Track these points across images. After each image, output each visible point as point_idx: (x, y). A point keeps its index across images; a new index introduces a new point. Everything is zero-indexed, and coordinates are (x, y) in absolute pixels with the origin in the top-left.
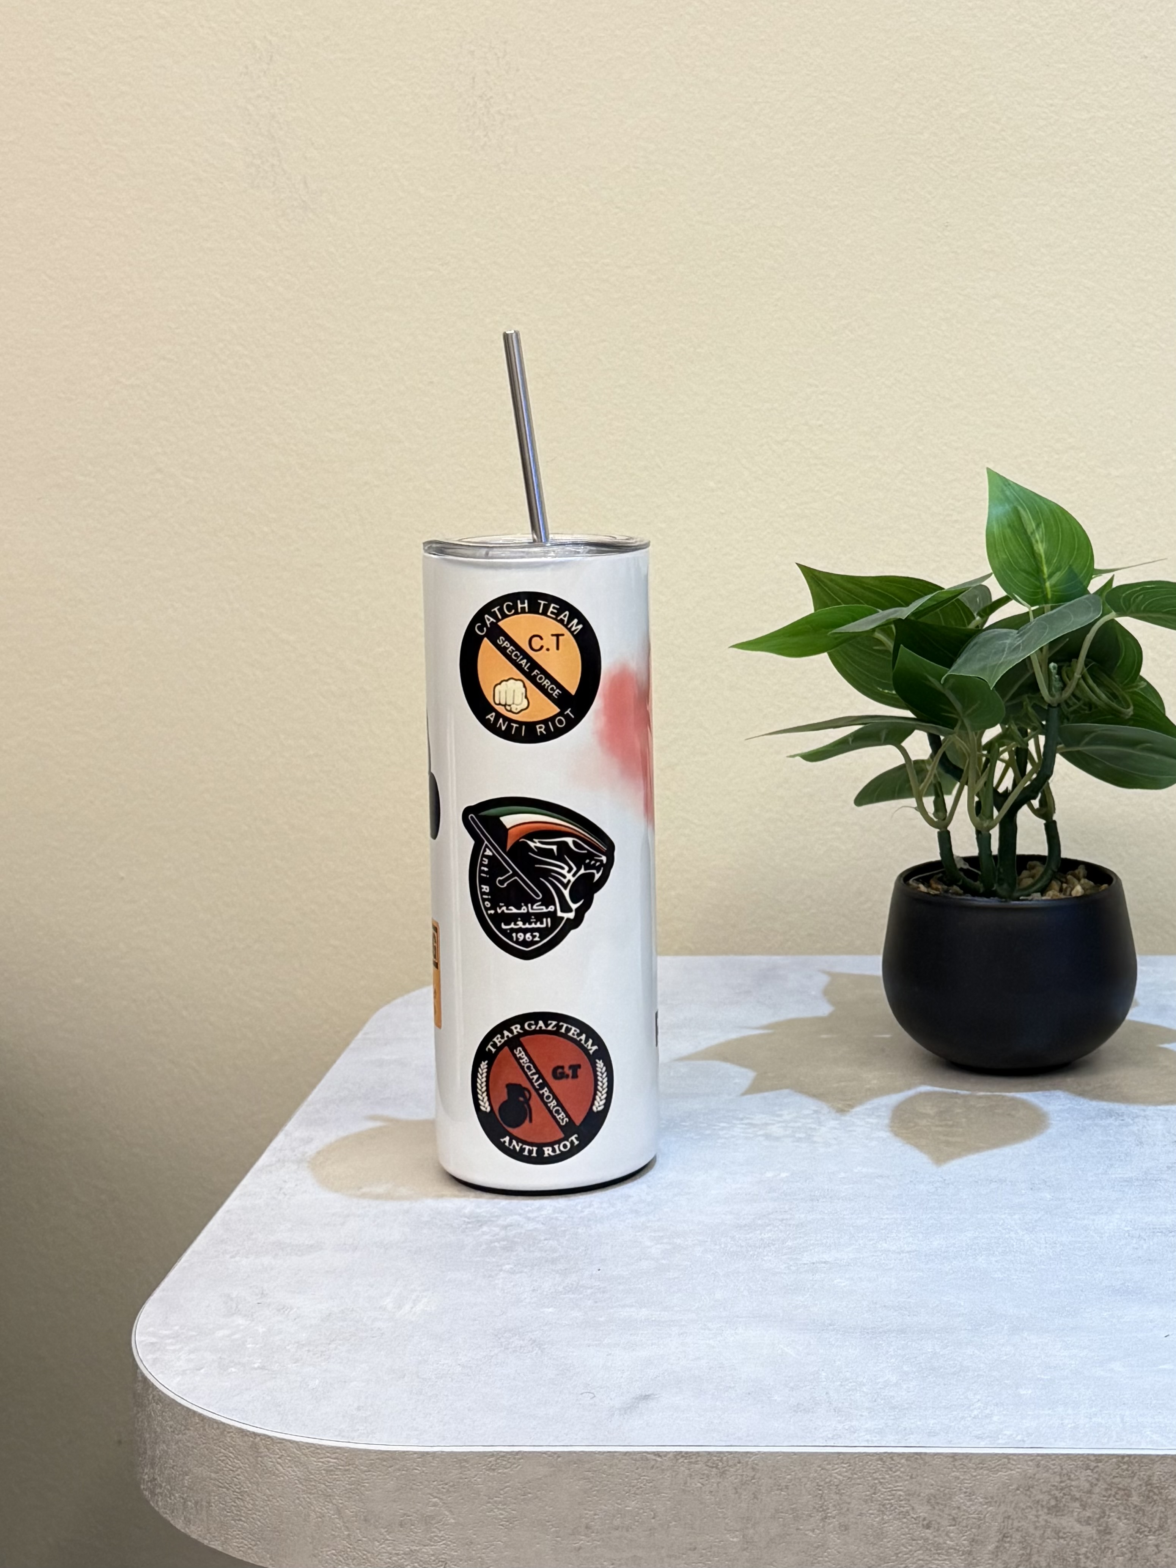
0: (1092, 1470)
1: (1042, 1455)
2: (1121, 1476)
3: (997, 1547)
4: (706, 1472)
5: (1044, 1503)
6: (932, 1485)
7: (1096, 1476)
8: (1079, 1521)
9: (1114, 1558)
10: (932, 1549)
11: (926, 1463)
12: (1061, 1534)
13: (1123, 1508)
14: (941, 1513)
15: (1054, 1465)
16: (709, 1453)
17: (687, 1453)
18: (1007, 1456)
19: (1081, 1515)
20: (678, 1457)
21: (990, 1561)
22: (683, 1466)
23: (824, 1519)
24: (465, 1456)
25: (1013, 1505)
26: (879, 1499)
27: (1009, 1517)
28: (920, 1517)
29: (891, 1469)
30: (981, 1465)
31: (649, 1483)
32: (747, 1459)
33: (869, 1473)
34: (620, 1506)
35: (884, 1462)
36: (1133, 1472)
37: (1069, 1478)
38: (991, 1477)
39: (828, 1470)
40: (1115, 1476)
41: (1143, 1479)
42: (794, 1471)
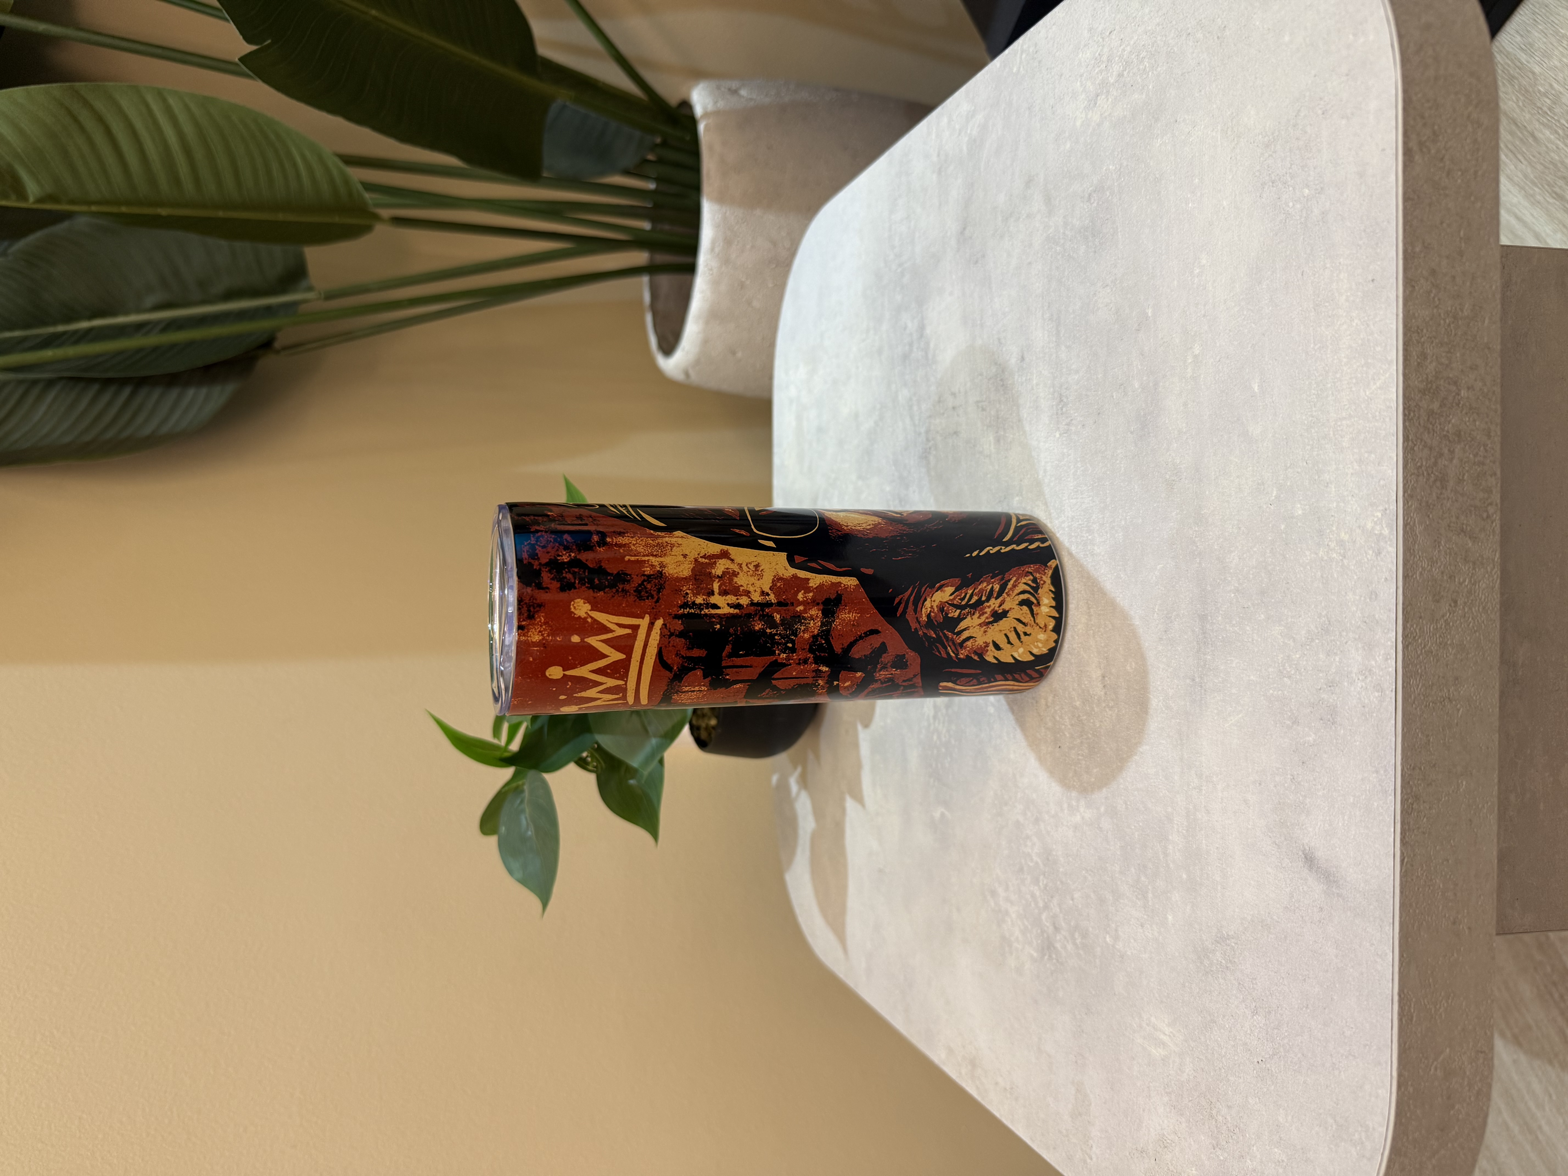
0: (1415, 445)
1: (1405, 492)
2: (1419, 418)
3: (1470, 538)
4: (1415, 814)
5: (1439, 492)
6: (1426, 598)
7: (1419, 441)
8: (1451, 460)
10: (1471, 598)
11: (1410, 603)
12: (1461, 478)
13: (1441, 418)
14: (1446, 590)
15: (1411, 481)
16: (1402, 812)
17: (1401, 833)
18: (1405, 525)
19: (1447, 458)
20: (1405, 841)
21: (1480, 544)
22: (1411, 837)
23: (1450, 701)
24: (1401, 1046)
25: (1440, 521)
26: (1436, 648)
27: (1449, 526)
28: (1449, 609)
29: (1414, 637)
30: (1412, 551)
31: (1423, 867)
32: (1407, 775)
33: (1418, 658)
34: (1440, 893)
35: (1410, 643)
36: (1416, 406)
37: (1421, 467)
38: (1421, 542)
39: (1415, 698)
40: (1419, 424)
41: (1421, 397)
42: (1416, 729)
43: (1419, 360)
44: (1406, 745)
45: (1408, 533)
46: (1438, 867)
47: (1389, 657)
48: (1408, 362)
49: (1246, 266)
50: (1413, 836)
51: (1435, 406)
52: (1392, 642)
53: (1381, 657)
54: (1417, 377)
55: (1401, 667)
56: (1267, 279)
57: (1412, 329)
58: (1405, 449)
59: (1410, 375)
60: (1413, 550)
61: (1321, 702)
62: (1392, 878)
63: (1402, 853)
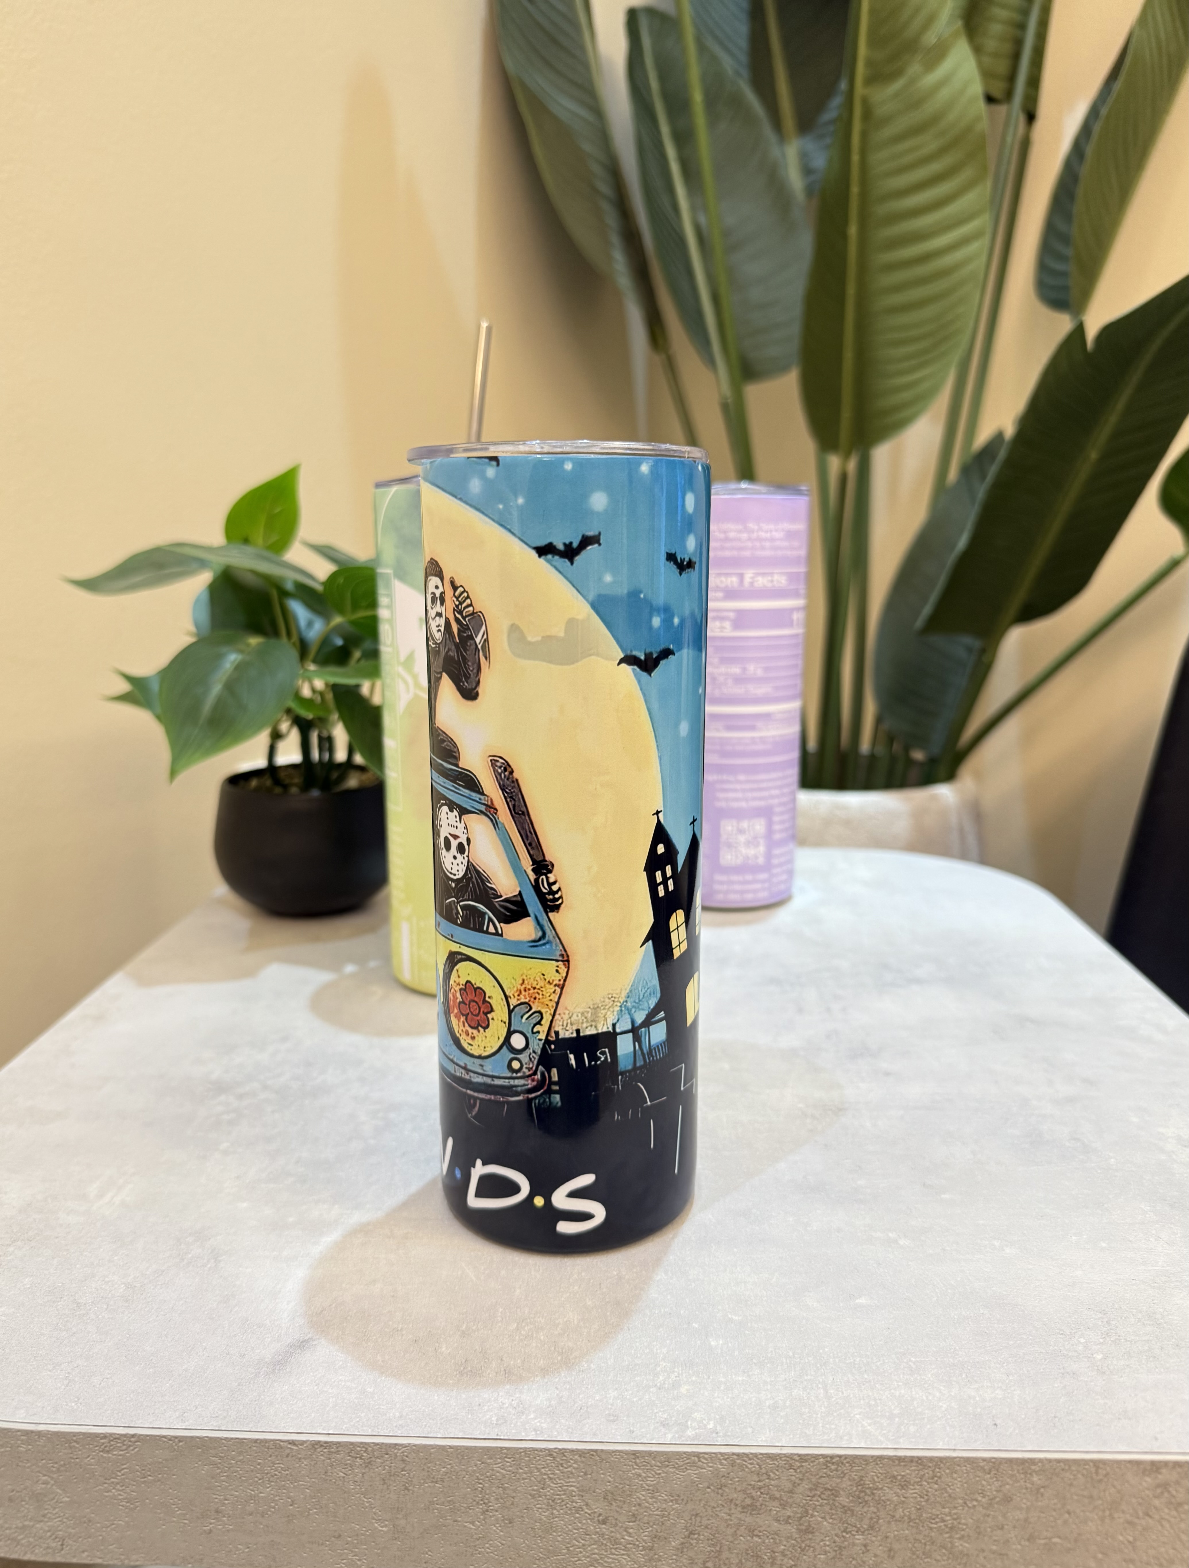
0: (795, 1470)
1: (738, 1455)
2: (829, 1476)
3: (682, 1543)
4: (349, 1462)
5: (738, 1502)
6: (609, 1482)
7: (800, 1476)
8: (778, 1521)
9: (815, 1556)
10: (608, 1544)
11: (603, 1460)
12: (756, 1532)
13: (829, 1507)
14: (618, 1509)
15: (751, 1464)
16: (352, 1444)
17: (326, 1442)
18: (698, 1455)
19: (779, 1514)
20: (316, 1447)
21: (674, 1557)
22: (322, 1455)
23: (484, 1512)
24: (74, 1436)
25: (703, 1502)
26: (548, 1494)
27: (697, 1515)
28: (595, 1512)
29: (562, 1465)
30: (667, 1463)
31: (285, 1471)
32: (396, 1451)
33: (537, 1468)
34: (253, 1493)
35: (554, 1458)
36: (843, 1472)
37: (769, 1478)
38: (678, 1476)
39: (489, 1464)
40: (822, 1477)
41: (854, 1480)
42: (450, 1464)
43: (899, 1477)
44: (432, 1450)
45: (687, 1459)
46: (284, 1491)
47: (538, 1432)
48: (897, 1462)
49: (1005, 1293)
50: (322, 1457)
51: (843, 1500)
52: (556, 1437)
53: (538, 1424)
54: (879, 1475)
55: (527, 1446)
56: (991, 1314)
57: (938, 1470)
58: (790, 1457)
59: (881, 1465)
60: (668, 1466)
61: (486, 1360)
62: (274, 1431)
63: (303, 1443)
